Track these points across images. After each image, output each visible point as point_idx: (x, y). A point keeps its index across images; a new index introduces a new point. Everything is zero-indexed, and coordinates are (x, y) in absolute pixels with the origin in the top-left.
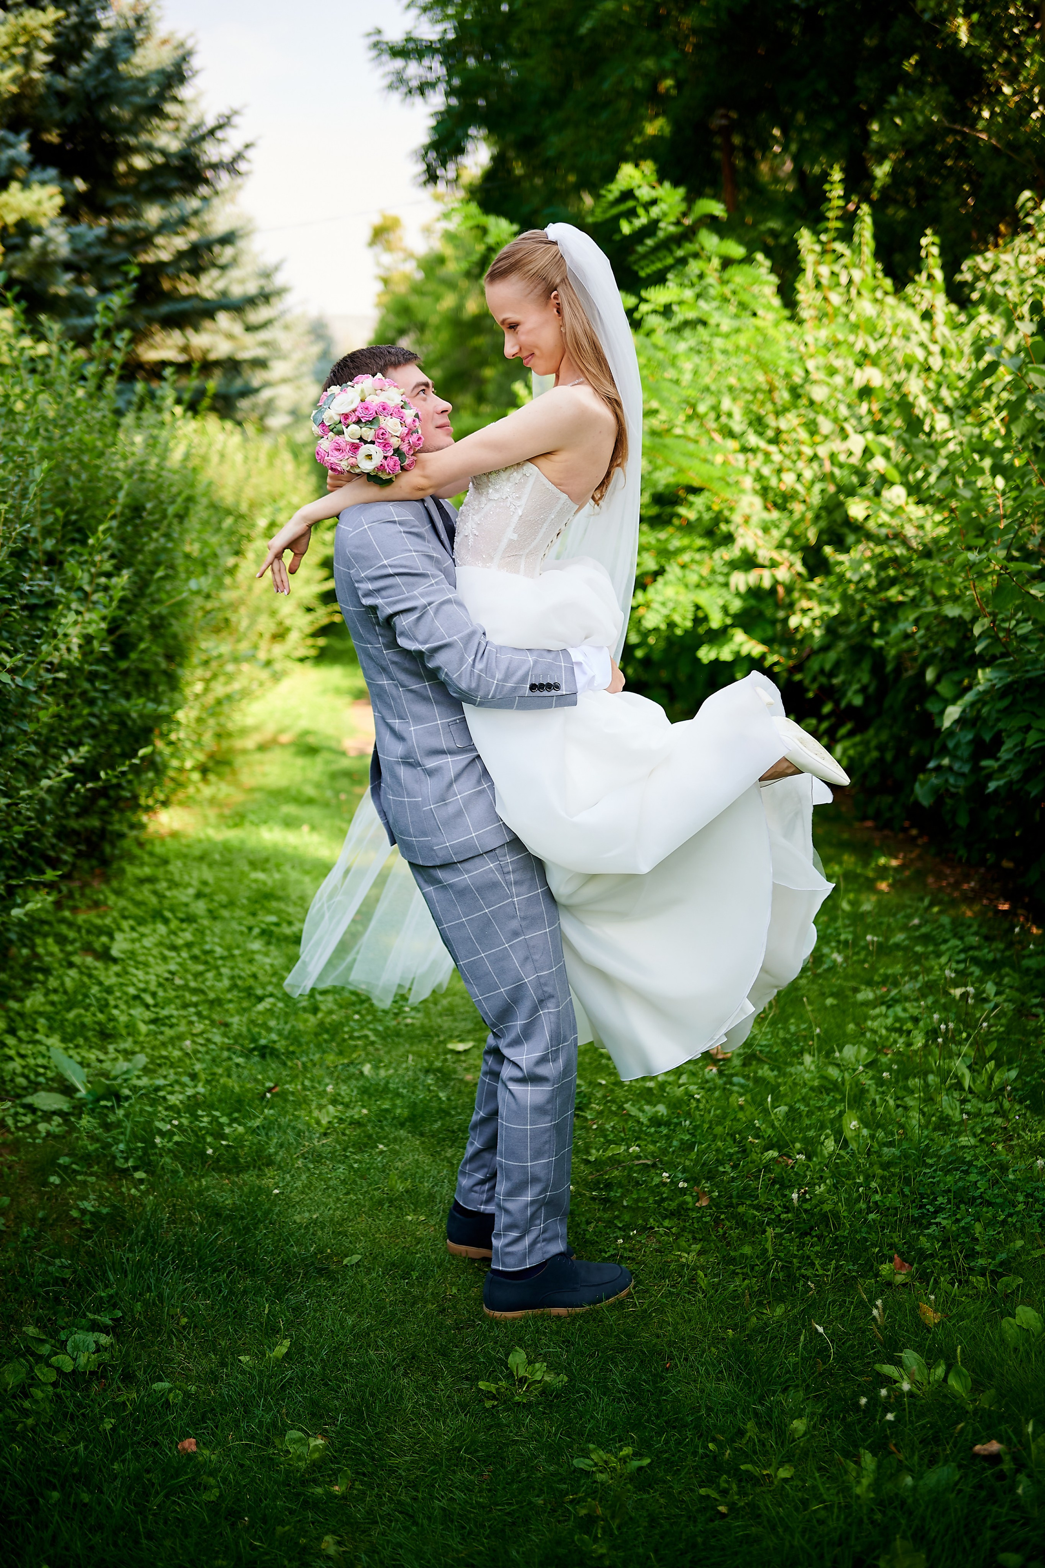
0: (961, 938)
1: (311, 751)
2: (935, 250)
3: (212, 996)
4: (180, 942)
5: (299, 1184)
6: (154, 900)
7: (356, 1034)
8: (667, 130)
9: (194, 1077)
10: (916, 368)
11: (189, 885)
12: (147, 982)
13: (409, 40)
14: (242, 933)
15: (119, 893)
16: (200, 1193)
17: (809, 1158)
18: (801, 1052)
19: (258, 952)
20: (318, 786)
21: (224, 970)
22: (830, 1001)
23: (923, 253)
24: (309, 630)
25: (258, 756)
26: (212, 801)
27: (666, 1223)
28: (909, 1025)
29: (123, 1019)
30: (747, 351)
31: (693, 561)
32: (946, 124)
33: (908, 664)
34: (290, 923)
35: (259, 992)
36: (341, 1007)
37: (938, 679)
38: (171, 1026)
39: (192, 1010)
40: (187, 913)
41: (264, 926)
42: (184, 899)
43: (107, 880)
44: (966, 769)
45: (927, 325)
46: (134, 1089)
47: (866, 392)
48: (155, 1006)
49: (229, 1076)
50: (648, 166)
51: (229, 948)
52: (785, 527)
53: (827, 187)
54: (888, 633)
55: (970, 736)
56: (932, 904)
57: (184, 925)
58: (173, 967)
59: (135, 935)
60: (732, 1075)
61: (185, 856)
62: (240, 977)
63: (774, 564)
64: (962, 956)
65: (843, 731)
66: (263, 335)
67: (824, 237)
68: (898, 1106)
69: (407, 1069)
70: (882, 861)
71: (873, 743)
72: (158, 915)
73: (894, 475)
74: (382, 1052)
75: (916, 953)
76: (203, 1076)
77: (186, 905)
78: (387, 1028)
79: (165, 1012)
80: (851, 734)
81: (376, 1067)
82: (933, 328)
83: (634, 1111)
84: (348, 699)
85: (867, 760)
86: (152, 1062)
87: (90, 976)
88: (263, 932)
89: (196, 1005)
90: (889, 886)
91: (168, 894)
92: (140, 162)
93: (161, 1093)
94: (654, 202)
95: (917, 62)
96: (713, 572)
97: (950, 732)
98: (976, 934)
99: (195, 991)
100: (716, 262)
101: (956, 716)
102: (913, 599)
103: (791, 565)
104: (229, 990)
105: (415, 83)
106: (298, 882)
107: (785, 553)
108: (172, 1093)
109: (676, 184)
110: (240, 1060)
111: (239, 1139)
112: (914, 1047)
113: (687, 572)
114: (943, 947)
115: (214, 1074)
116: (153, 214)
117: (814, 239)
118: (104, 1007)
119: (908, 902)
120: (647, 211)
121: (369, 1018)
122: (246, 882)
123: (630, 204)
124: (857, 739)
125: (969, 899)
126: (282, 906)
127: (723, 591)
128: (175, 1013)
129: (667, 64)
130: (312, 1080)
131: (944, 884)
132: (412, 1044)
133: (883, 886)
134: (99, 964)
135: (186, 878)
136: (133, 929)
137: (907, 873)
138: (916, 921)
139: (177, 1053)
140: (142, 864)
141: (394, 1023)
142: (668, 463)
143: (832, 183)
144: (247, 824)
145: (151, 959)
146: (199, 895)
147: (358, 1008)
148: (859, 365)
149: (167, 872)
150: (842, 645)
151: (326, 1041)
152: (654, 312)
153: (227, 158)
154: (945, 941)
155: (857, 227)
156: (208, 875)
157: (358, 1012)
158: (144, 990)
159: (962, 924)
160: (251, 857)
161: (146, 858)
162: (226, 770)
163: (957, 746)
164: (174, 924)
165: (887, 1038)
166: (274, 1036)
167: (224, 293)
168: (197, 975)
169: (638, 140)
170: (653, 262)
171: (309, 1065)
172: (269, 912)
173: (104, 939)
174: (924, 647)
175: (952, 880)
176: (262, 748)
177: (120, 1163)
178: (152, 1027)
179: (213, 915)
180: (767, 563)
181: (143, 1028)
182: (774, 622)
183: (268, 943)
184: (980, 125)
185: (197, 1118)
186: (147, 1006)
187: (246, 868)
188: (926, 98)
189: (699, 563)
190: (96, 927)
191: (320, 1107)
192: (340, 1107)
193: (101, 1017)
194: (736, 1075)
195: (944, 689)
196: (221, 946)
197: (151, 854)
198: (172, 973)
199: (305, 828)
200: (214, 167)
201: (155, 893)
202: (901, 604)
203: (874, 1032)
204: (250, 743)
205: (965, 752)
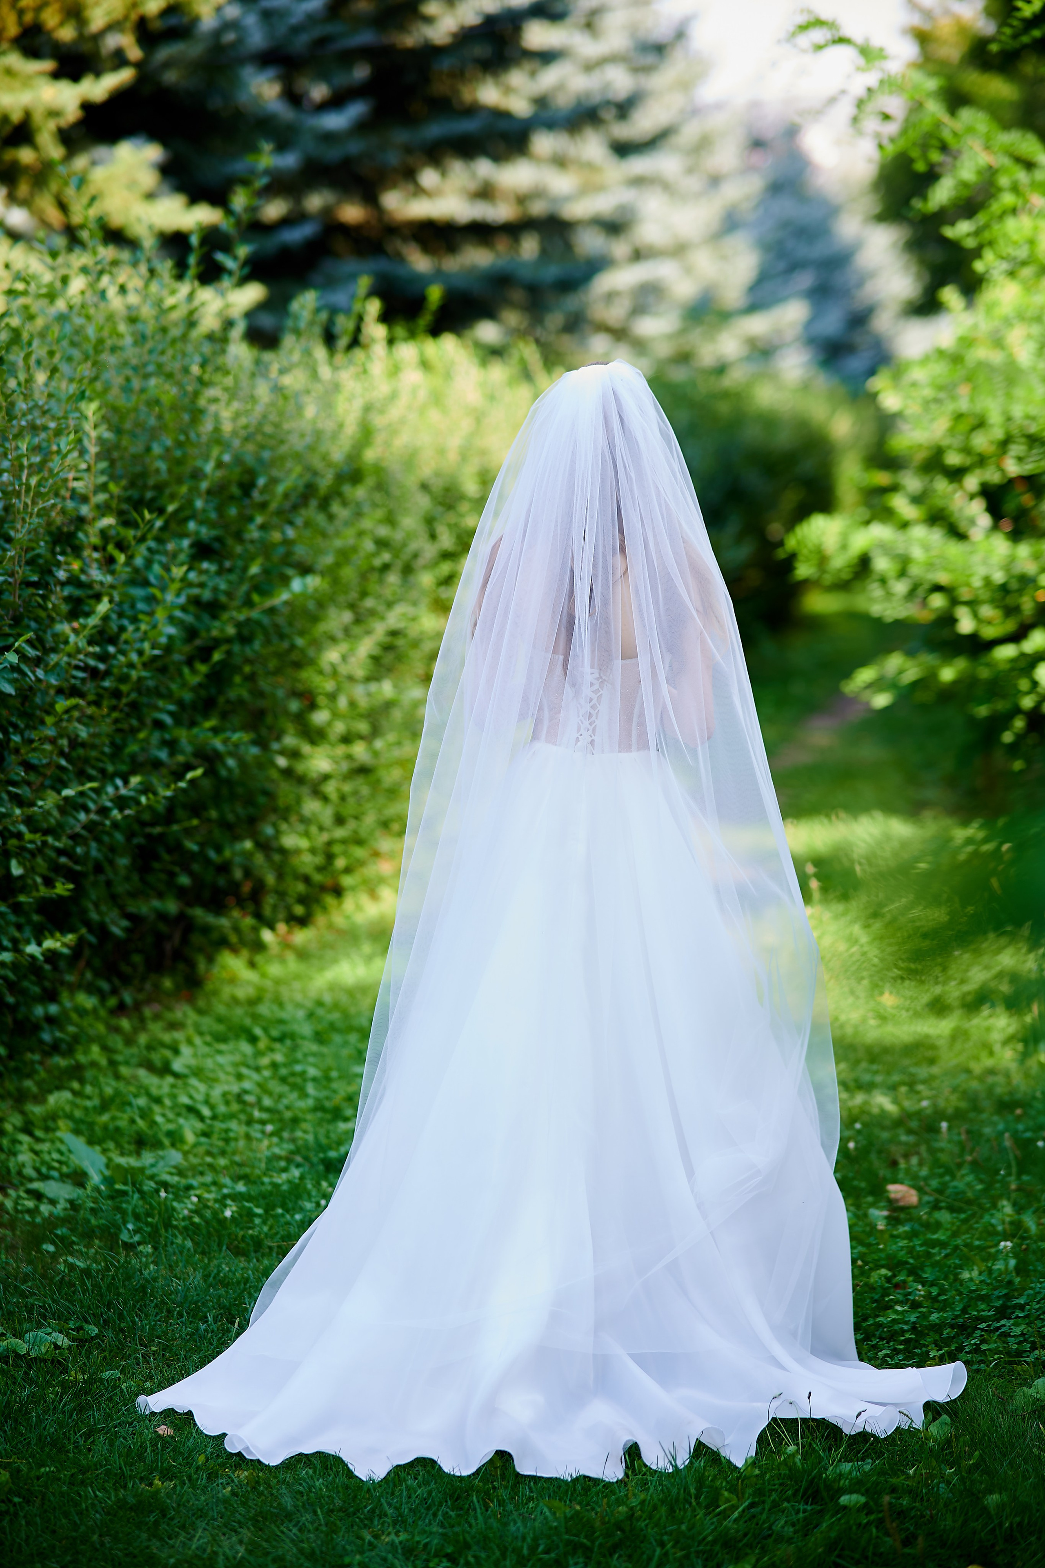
3: (286, 1114)
4: (264, 1062)
6: (246, 1018)
12: (208, 1095)
15: (202, 1012)
21: (312, 1091)
29: (168, 1126)
40: (284, 1031)
42: (287, 1018)
48: (212, 1118)
57: (277, 1045)
59: (208, 1051)
66: (638, 165)
72: (245, 1033)
77: (287, 1024)
79: (223, 1126)
87: (138, 1086)
91: (267, 1013)
99: (268, 1110)
104: (311, 1110)
118: (147, 1115)
128: (235, 1128)
134: (153, 1076)
136: (208, 1045)
145: (221, 1075)
158: (202, 1102)
173: (168, 1053)
178: (203, 1138)
181: (191, 1138)
193: (140, 1123)
196: (316, 1067)
198: (245, 1091)
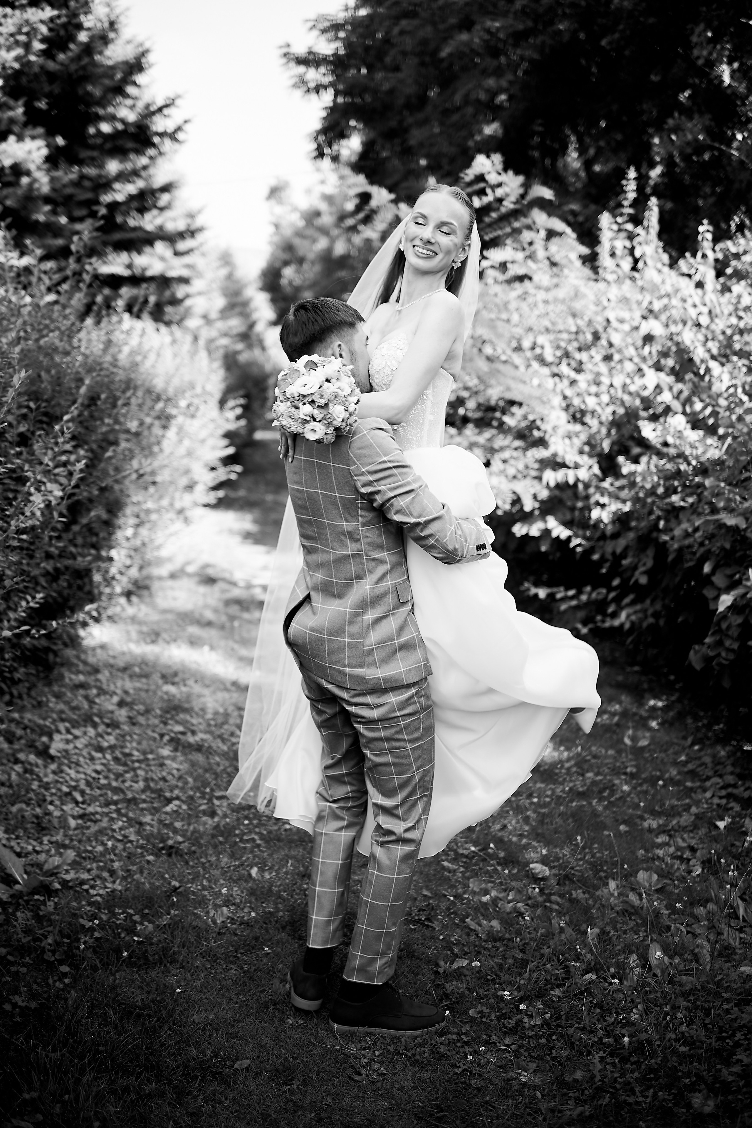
0: (721, 776)
1: (210, 581)
2: (709, 236)
3: (130, 795)
4: (105, 744)
5: (198, 983)
6: (86, 705)
7: (245, 837)
8: (500, 132)
9: (112, 873)
10: (690, 323)
11: (115, 693)
12: (77, 781)
13: (310, 53)
14: (155, 739)
15: (58, 696)
16: (114, 988)
17: (621, 983)
18: (607, 878)
19: (168, 757)
20: (216, 611)
21: (140, 772)
22: (622, 828)
23: (700, 238)
24: (212, 484)
25: (170, 583)
26: (133, 619)
27: (507, 1041)
28: (687, 854)
29: (57, 813)
30: (563, 301)
31: (511, 457)
32: (709, 142)
33: (688, 557)
34: (194, 733)
35: (168, 794)
36: (233, 811)
37: (713, 572)
38: (95, 822)
39: (113, 807)
40: (112, 719)
41: (173, 735)
42: (111, 707)
43: (49, 684)
44: (735, 646)
45: (699, 291)
46: (65, 883)
47: (648, 339)
48: (83, 803)
49: (141, 872)
50: (497, 158)
51: (144, 753)
52: (584, 437)
53: (624, 182)
54: (671, 530)
55: (740, 620)
56: (693, 744)
57: (109, 730)
58: (99, 768)
59: (70, 737)
60: (551, 894)
61: (112, 666)
62: (152, 779)
63: (577, 466)
64: (723, 793)
65: (627, 600)
67: (619, 220)
68: (688, 932)
69: (286, 873)
70: (652, 703)
71: (650, 612)
72: (88, 720)
73: (677, 406)
74: (265, 855)
75: (686, 787)
76: (120, 873)
77: (112, 712)
78: (270, 832)
79: (91, 809)
80: (633, 603)
81: (261, 870)
82: (704, 294)
83: (473, 925)
84: (238, 539)
85: (645, 625)
86: (79, 855)
87: (32, 772)
88: (172, 740)
89: (116, 803)
90: (658, 724)
91: (97, 700)
92: (106, 128)
93: (86, 887)
94: (500, 185)
95: (690, 95)
96: (527, 467)
97: (724, 616)
98: (732, 773)
99: (117, 790)
100: (543, 234)
101: (729, 603)
102: (692, 505)
103: (591, 467)
104: (143, 791)
105: (312, 85)
106: (199, 696)
107: (585, 457)
108: (93, 887)
109: (517, 173)
110: (151, 858)
111: (148, 938)
112: (693, 874)
113: (507, 466)
114: (708, 784)
115: (128, 871)
116: (113, 167)
117: (613, 220)
118: (42, 802)
119: (675, 741)
120: (493, 191)
121: (255, 822)
122: (159, 693)
123: (482, 185)
124: (638, 607)
125: (722, 740)
126: (188, 717)
127: (536, 482)
128: (99, 809)
129: (504, 83)
130: (209, 881)
131: (700, 724)
132: (290, 848)
133: (654, 724)
134: (40, 762)
135: (112, 687)
136: (68, 731)
137: (671, 714)
138: (683, 758)
139: (100, 848)
140: (78, 672)
141: (276, 828)
142: (499, 384)
143: (628, 180)
144: (160, 641)
145: (81, 759)
146: (121, 704)
147: (246, 813)
148: (644, 318)
149: (97, 680)
150: (631, 535)
151: (221, 843)
152: (492, 267)
153: (170, 129)
154: (708, 778)
155: (647, 214)
156: (129, 685)
157: (246, 818)
158: (75, 788)
159: (719, 764)
160: (164, 671)
161: (81, 667)
162: (145, 593)
163: (729, 627)
164: (101, 728)
165: (672, 865)
166: (180, 839)
167: (161, 228)
168: (118, 776)
169: (478, 138)
170: (495, 230)
171: (207, 865)
172: (178, 723)
174: (702, 544)
175: (705, 721)
176: (173, 576)
177: (48, 956)
178: (80, 821)
179: (132, 722)
180: (571, 465)
181: (73, 823)
182: (573, 509)
183: (176, 750)
184: (735, 145)
185: (114, 915)
186: (77, 803)
187: (160, 682)
188: (695, 122)
189: (516, 459)
190: (39, 726)
191: (216, 907)
192: (232, 908)
193: (38, 810)
194: (554, 894)
195: (719, 580)
196: (138, 750)
197: (85, 663)
198: (97, 772)
199: (206, 648)
200: (161, 135)
201: (86, 697)
202: (682, 508)
203: (661, 859)
204: (164, 571)
205: (734, 632)
